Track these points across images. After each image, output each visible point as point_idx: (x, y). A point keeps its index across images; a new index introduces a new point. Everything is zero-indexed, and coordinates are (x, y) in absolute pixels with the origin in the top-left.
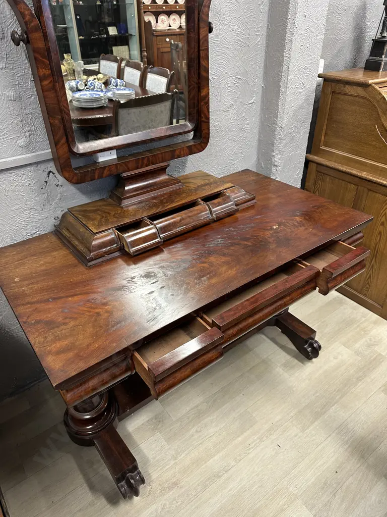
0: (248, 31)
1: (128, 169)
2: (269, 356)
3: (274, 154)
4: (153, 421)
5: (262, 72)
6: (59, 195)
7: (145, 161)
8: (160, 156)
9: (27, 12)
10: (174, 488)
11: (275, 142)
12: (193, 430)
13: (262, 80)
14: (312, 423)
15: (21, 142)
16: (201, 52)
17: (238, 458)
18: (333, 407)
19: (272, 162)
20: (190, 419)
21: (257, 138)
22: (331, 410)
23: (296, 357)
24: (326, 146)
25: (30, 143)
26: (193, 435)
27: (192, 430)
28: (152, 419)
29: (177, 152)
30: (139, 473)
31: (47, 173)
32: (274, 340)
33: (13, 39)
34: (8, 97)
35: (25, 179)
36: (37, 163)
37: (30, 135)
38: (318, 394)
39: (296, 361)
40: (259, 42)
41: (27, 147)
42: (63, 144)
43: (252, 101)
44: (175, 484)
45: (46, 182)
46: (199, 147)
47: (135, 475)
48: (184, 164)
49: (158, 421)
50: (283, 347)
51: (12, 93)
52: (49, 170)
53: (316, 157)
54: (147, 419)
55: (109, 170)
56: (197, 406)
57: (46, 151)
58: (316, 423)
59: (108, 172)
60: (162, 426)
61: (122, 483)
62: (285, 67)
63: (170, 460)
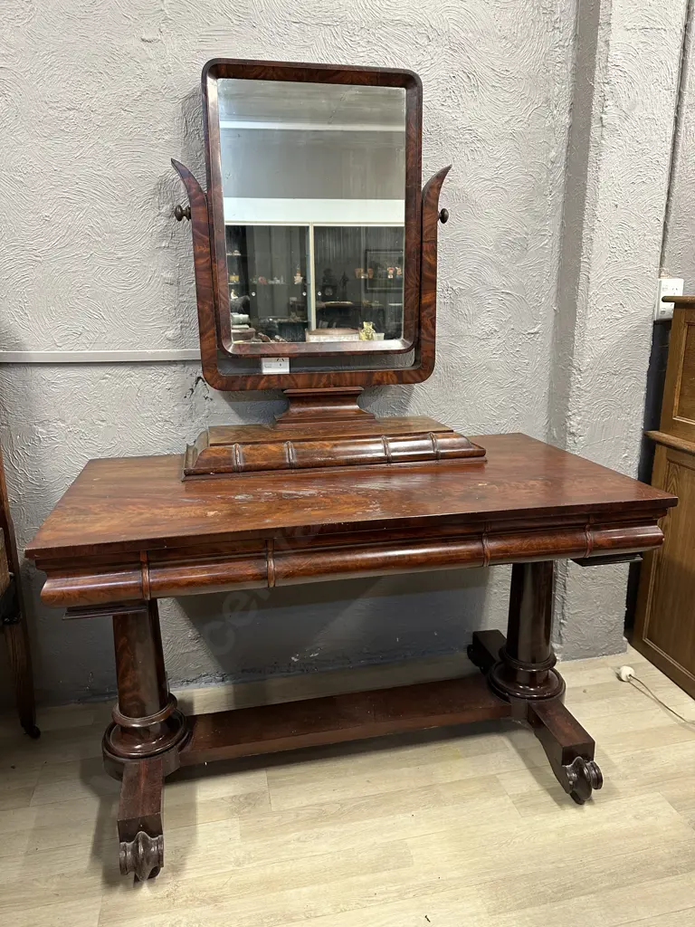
0: (525, 228)
1: (296, 384)
2: (499, 774)
3: (570, 413)
4: (241, 799)
5: (554, 289)
6: (207, 411)
7: (324, 380)
8: (348, 376)
9: (193, 186)
10: (209, 904)
11: (571, 393)
12: (294, 836)
13: (554, 299)
14: (521, 907)
15: (170, 334)
16: (424, 244)
17: (341, 906)
18: (583, 898)
19: (566, 427)
20: (300, 818)
21: (546, 389)
22: (575, 901)
23: (550, 791)
24: (681, 414)
25: (181, 336)
26: (288, 842)
27: (293, 834)
28: (241, 796)
29: (376, 377)
30: (160, 842)
31: (195, 378)
32: (523, 754)
33: (176, 213)
34: (165, 279)
35: (166, 380)
36: (184, 362)
37: (182, 327)
38: (562, 865)
39: (549, 798)
40: (546, 244)
41: (175, 341)
42: (210, 336)
43: (536, 330)
44: (215, 900)
45: (192, 389)
46: (416, 376)
47: (152, 842)
48: (403, 406)
49: (247, 803)
50: (534, 769)
51: (170, 276)
52: (198, 375)
53: (665, 435)
54: (232, 794)
55: (267, 381)
56: (322, 805)
57: (194, 350)
58: (529, 911)
59: (266, 384)
60: (249, 812)
61: (128, 844)
62: (583, 278)
63: (230, 863)
